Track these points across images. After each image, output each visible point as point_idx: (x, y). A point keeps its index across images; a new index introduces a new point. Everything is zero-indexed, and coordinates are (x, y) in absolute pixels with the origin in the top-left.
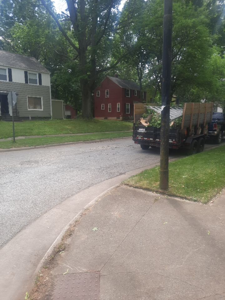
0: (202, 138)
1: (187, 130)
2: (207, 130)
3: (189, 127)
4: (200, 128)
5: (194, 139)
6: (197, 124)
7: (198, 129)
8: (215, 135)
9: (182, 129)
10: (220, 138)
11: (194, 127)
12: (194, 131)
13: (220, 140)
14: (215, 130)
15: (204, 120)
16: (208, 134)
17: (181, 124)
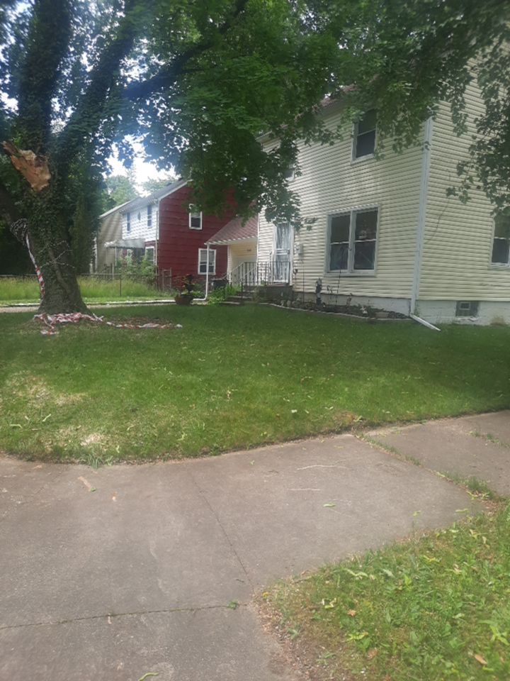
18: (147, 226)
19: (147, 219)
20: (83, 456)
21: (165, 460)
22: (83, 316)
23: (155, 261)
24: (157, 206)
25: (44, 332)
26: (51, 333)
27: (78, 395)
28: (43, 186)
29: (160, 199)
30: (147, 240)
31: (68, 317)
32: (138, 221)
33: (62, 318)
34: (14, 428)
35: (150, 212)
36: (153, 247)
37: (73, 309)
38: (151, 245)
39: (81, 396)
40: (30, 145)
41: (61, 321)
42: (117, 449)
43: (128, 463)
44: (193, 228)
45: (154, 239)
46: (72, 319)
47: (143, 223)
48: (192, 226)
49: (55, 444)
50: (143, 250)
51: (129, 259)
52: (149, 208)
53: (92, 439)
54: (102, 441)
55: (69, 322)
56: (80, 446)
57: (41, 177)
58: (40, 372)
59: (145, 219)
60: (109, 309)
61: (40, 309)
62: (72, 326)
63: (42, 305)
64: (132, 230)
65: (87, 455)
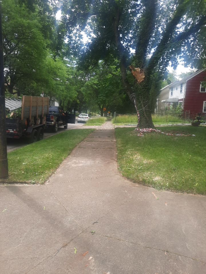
0: (41, 128)
1: (27, 121)
2: (45, 121)
3: (29, 118)
4: (39, 119)
5: (34, 129)
6: (36, 115)
7: (37, 119)
8: (52, 125)
9: (22, 119)
10: (56, 127)
11: (33, 118)
12: (33, 122)
13: (57, 129)
14: (52, 121)
15: (42, 112)
16: (46, 124)
17: (21, 115)
18: (180, 93)
19: (180, 90)
20: (153, 184)
21: (188, 193)
22: (153, 130)
23: (182, 107)
24: (185, 84)
25: (139, 135)
26: (141, 136)
27: (152, 160)
28: (142, 80)
29: (187, 81)
30: (179, 99)
31: (147, 130)
32: (176, 91)
33: (145, 130)
34: (129, 169)
35: (182, 87)
36: (182, 101)
37: (149, 127)
38: (181, 100)
39: (153, 161)
40: (139, 66)
41: (145, 131)
42: (167, 184)
43: (171, 191)
44: (201, 92)
45: (183, 98)
46: (149, 131)
47: (178, 92)
48: (201, 91)
49: (143, 178)
50: (177, 103)
51: (171, 107)
52: (182, 85)
53: (157, 179)
54: (161, 180)
55: (147, 132)
56: (153, 181)
57: (141, 77)
58: (138, 150)
59: (179, 89)
60: (163, 127)
61: (137, 126)
62: (148, 133)
63: (138, 125)
64: (173, 94)
65: (155, 184)
